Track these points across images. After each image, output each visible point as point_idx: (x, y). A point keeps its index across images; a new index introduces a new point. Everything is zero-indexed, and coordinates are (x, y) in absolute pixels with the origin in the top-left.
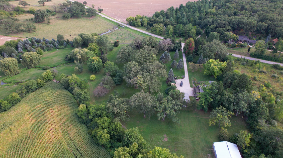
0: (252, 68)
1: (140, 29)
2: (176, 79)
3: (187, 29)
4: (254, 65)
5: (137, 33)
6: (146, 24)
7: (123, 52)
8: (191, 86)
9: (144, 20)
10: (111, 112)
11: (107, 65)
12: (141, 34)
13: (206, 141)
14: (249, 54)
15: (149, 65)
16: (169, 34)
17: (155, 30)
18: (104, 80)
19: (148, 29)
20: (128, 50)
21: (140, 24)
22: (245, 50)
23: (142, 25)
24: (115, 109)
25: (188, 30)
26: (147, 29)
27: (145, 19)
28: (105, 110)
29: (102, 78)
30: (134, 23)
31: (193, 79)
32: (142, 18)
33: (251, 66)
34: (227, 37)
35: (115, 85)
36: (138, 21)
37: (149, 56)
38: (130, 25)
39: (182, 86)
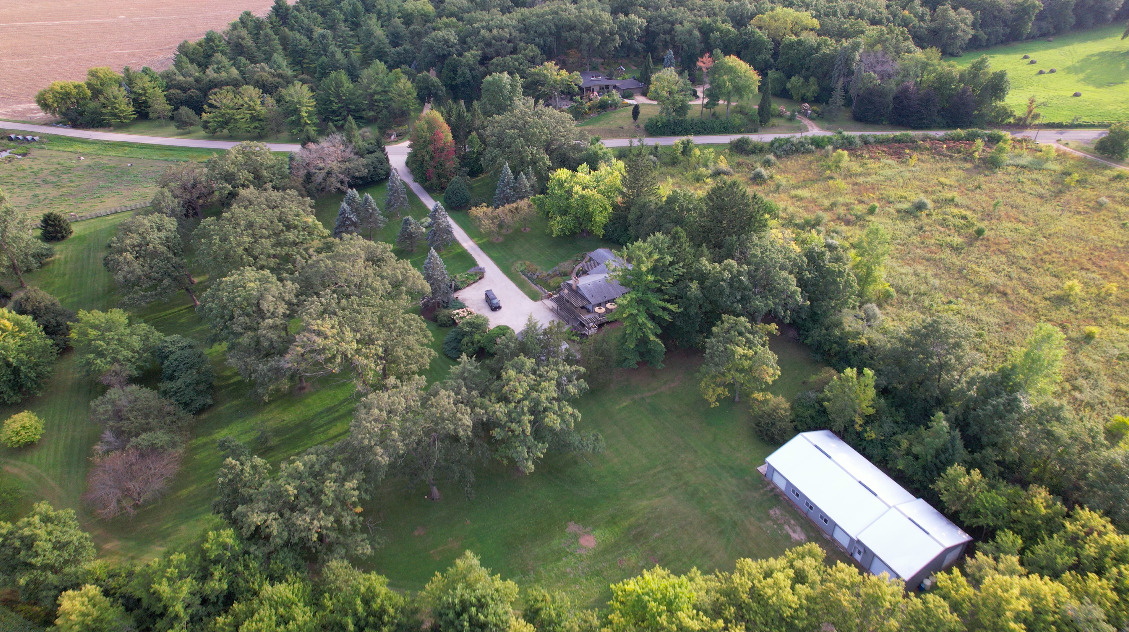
0: (679, 168)
1: (142, 133)
2: (457, 289)
3: (373, 86)
4: (681, 158)
5: (139, 154)
6: (159, 103)
7: (140, 245)
8: (535, 297)
9: (144, 89)
10: (287, 544)
11: (93, 333)
12: (158, 152)
13: (732, 468)
14: (642, 126)
15: (329, 262)
16: (302, 121)
17: (226, 123)
18: (118, 415)
19: (183, 126)
20: (159, 230)
21: (127, 108)
22: (622, 117)
23: (143, 114)
24: (302, 520)
25: (379, 89)
26: (178, 127)
27: (146, 82)
28: (249, 553)
29: (101, 410)
30: (93, 113)
31: (518, 266)
32: (129, 80)
33: (674, 162)
34: (543, 85)
35: (188, 418)
36: (115, 98)
37: (289, 227)
38: (75, 126)
39: (499, 308)
